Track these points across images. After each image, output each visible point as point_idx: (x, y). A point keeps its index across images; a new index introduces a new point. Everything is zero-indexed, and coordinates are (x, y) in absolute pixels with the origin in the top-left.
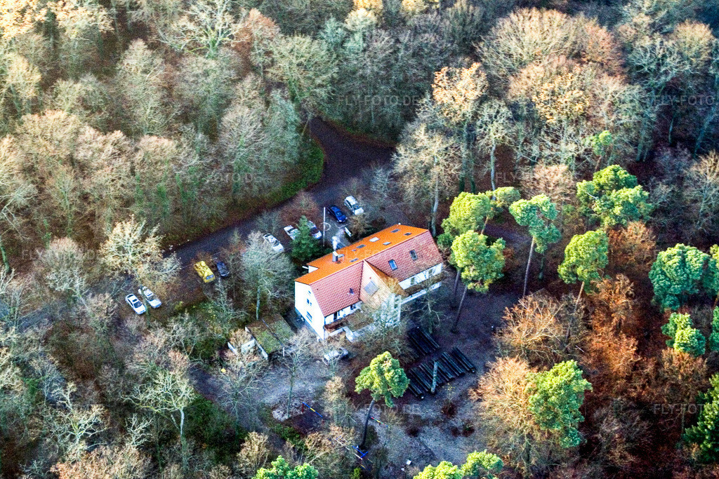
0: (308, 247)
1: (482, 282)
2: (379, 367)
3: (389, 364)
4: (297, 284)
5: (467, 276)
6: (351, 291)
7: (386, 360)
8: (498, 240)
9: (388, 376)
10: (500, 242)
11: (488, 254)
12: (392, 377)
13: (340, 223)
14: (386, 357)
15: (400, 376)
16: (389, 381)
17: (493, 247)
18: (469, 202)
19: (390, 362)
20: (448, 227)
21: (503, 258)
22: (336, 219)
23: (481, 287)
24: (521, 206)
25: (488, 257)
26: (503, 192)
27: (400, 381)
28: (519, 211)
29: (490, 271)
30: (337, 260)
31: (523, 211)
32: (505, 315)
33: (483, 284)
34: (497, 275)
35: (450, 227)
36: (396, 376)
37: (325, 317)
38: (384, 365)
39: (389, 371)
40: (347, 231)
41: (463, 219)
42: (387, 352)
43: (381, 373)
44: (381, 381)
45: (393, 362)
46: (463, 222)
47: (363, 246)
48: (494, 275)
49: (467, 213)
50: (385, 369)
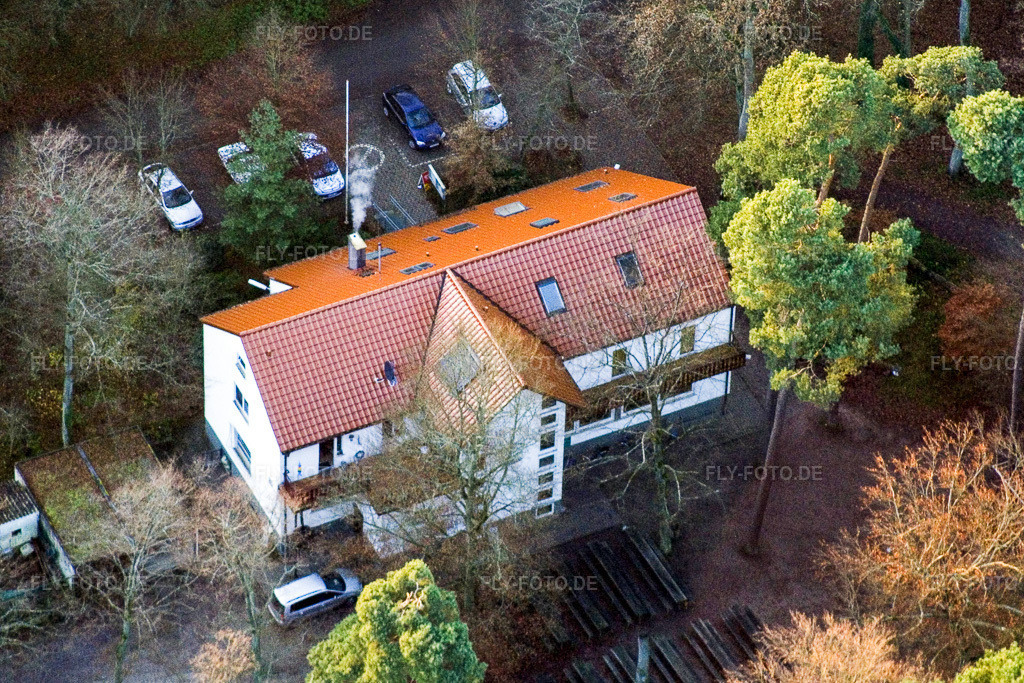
0: (275, 214)
1: (820, 369)
2: (383, 610)
3: (415, 603)
4: (208, 332)
5: (766, 340)
6: (389, 372)
7: (411, 588)
8: (894, 226)
9: (408, 642)
10: (900, 233)
11: (843, 269)
12: (423, 649)
13: (418, 148)
14: (412, 577)
15: (450, 649)
16: (412, 662)
17: (869, 248)
18: (807, 86)
19: (423, 596)
20: (735, 173)
21: (905, 292)
22: (406, 136)
23: (813, 385)
24: (986, 110)
25: (841, 279)
26: (938, 63)
27: (446, 666)
28: (975, 128)
29: (849, 331)
30: (361, 263)
31: (990, 128)
32: (873, 483)
33: (823, 375)
34: (874, 346)
35: (744, 171)
36: (436, 646)
37: (286, 454)
38: (401, 604)
39: (414, 626)
40: (434, 176)
41: (781, 143)
42: (418, 563)
43: (388, 631)
44: (384, 661)
45: (431, 597)
46: (780, 156)
47: (466, 227)
48: (862, 343)
49: (797, 123)
50: (402, 620)
